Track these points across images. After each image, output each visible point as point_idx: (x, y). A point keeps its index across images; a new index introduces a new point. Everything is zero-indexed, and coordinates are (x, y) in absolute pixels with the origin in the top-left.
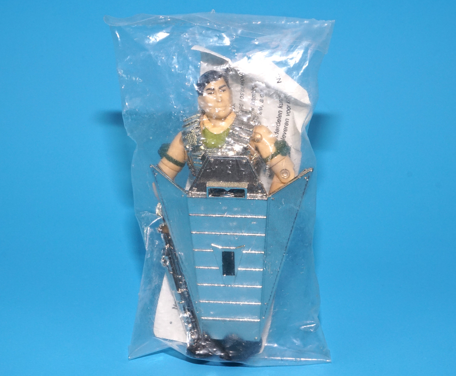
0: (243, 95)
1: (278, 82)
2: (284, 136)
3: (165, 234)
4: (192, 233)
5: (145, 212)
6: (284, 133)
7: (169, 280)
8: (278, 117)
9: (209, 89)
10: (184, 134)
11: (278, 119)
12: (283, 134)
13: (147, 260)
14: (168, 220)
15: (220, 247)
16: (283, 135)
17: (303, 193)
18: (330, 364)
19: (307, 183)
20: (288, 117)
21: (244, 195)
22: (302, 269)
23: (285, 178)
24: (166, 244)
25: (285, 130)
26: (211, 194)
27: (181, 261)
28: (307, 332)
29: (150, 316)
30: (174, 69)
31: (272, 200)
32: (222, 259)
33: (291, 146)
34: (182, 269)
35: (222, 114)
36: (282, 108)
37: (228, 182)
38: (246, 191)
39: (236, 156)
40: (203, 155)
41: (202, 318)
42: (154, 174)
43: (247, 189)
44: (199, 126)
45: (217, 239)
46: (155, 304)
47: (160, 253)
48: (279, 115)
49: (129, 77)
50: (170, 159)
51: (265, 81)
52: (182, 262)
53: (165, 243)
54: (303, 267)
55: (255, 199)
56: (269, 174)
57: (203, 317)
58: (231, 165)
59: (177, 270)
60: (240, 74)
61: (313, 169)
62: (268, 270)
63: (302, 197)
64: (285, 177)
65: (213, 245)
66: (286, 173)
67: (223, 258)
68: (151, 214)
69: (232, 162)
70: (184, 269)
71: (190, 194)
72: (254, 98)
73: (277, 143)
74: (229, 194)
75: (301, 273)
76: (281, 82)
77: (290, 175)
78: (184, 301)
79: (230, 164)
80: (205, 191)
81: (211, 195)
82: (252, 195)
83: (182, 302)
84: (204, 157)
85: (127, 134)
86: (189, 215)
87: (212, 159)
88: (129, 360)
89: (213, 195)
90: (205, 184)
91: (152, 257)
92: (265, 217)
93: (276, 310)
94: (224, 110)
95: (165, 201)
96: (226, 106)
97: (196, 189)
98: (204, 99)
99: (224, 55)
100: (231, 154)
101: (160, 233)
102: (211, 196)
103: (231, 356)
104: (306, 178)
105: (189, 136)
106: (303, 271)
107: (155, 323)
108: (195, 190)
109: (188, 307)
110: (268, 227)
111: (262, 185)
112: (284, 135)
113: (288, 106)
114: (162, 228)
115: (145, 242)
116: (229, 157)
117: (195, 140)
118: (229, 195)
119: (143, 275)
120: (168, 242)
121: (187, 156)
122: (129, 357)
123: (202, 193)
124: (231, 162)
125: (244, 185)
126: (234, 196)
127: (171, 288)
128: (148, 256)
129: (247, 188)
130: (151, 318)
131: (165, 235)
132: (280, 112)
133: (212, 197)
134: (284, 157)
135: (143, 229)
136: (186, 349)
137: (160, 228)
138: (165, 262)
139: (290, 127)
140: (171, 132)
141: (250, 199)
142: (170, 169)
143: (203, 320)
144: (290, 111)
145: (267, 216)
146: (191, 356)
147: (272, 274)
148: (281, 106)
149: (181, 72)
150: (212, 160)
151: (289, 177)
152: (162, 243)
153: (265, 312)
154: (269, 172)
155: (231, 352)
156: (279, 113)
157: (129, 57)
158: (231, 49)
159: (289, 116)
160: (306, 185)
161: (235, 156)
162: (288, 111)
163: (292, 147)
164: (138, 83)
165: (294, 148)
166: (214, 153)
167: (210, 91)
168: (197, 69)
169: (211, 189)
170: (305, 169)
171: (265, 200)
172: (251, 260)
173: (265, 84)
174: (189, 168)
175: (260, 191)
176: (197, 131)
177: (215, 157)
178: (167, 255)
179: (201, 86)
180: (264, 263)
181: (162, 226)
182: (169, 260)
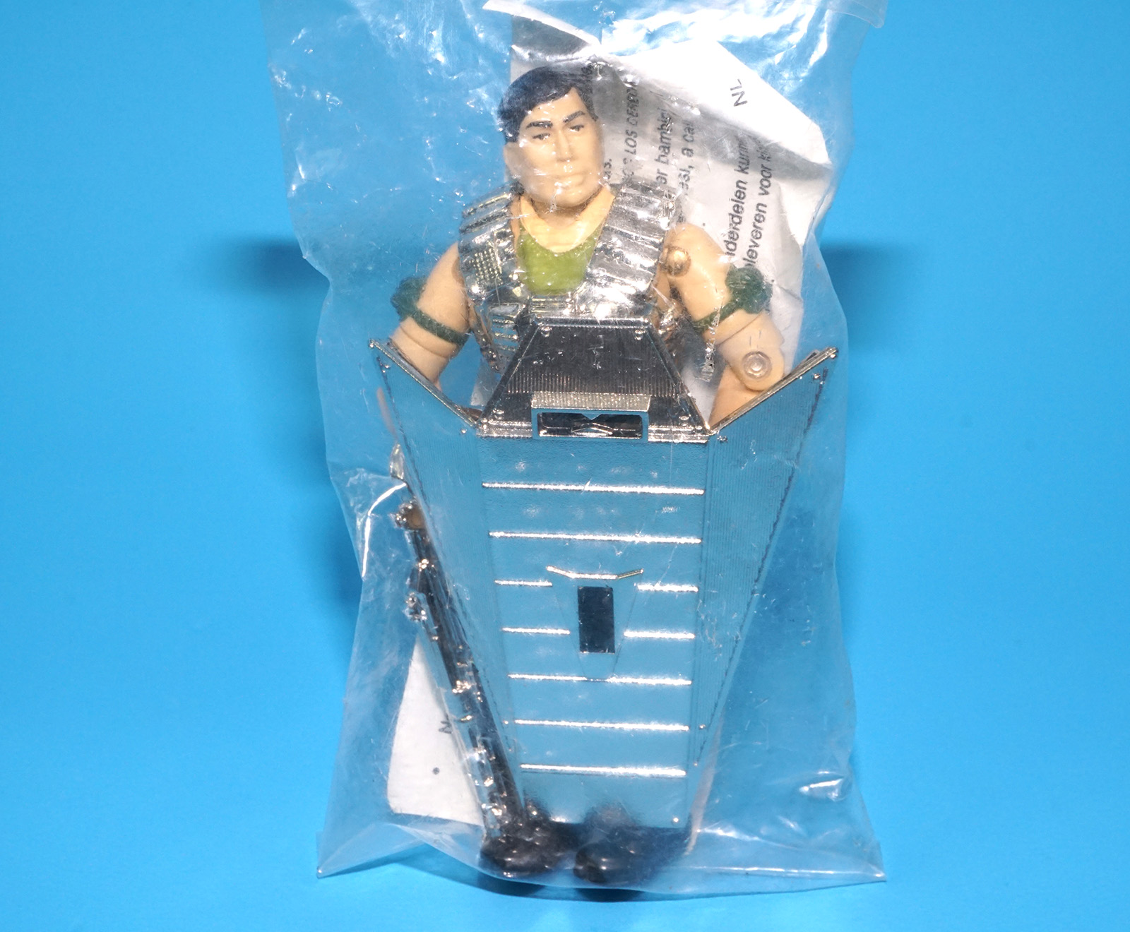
0: (634, 135)
1: (737, 104)
2: (752, 254)
3: (415, 529)
4: (492, 537)
5: (358, 469)
6: (752, 244)
7: (428, 661)
8: (735, 198)
9: (536, 124)
10: (465, 250)
11: (735, 203)
12: (750, 246)
13: (366, 609)
14: (423, 494)
15: (573, 575)
16: (749, 250)
17: (810, 420)
18: (883, 884)
19: (820, 392)
20: (764, 199)
21: (640, 430)
22: (806, 632)
23: (758, 375)
24: (420, 559)
25: (757, 233)
26: (544, 429)
27: (462, 609)
28: (818, 802)
29: (376, 763)
30: (433, 69)
31: (721, 442)
32: (577, 610)
33: (773, 281)
34: (463, 630)
35: (575, 196)
36: (747, 173)
37: (595, 392)
38: (646, 418)
39: (617, 319)
40: (521, 316)
41: (523, 766)
42: (382, 367)
43: (648, 415)
44: (508, 231)
45: (564, 553)
46: (391, 730)
47: (402, 585)
48: (738, 194)
49: (304, 90)
50: (426, 323)
51: (699, 102)
52: (465, 613)
53: (414, 557)
54: (808, 628)
55: (670, 441)
56: (712, 371)
57: (524, 764)
58: (602, 347)
59: (452, 630)
60: (626, 82)
61: (837, 352)
62: (709, 638)
63: (805, 432)
64: (756, 372)
65: (550, 569)
66: (761, 362)
67: (580, 607)
68: (376, 476)
69: (604, 337)
70: (469, 633)
71: (485, 426)
72: (666, 143)
73: (732, 276)
74: (595, 429)
75: (804, 643)
76: (743, 103)
77: (770, 369)
78: (471, 715)
79: (598, 342)
80: (529, 419)
81: (545, 431)
82: (664, 429)
83: (465, 717)
84: (523, 323)
85: (301, 255)
86: (484, 487)
87: (546, 327)
88: (319, 877)
89: (550, 432)
90: (528, 398)
91: (379, 599)
92: (701, 492)
93: (731, 745)
94: (581, 184)
95: (412, 443)
96: (584, 173)
97: (500, 413)
98: (521, 156)
99: (580, 27)
100: (601, 313)
101: (402, 528)
102: (545, 434)
103: (605, 871)
104: (816, 377)
105: (479, 257)
106: (809, 639)
107: (389, 782)
108: (498, 416)
109: (483, 735)
110: (709, 519)
111: (691, 400)
112: (753, 251)
113: (763, 166)
114: (408, 514)
115: (359, 555)
116: (594, 322)
117: (496, 272)
118: (597, 432)
119: (355, 650)
120: (423, 552)
121: (475, 314)
122: (318, 869)
123: (517, 424)
124: (601, 336)
125: (639, 403)
126: (611, 433)
127: (435, 682)
128: (366, 598)
129: (649, 412)
130: (380, 769)
131: (415, 532)
132: (740, 184)
133: (549, 435)
134: (753, 316)
135: (354, 518)
136: (479, 850)
137: (400, 514)
138: (416, 611)
139: (769, 227)
140: (428, 252)
141: (657, 442)
142: (428, 352)
143: (525, 771)
144: (769, 181)
145: (705, 490)
146: (493, 873)
147: (720, 650)
148: (744, 166)
149: (455, 77)
150: (546, 330)
151: (768, 373)
152: (408, 556)
153: (702, 748)
154: (711, 365)
155: (604, 860)
156: (738, 186)
157: (303, 30)
158: (601, 9)
159: (767, 196)
160: (817, 397)
161: (612, 319)
162: (765, 183)
163: (775, 283)
164: (330, 109)
165: (781, 288)
166: (554, 308)
167: (537, 131)
168: (500, 66)
169: (544, 414)
170: (816, 351)
171: (702, 444)
172: (661, 610)
173: (701, 110)
174: (482, 350)
175: (686, 418)
176: (503, 244)
177: (556, 321)
178: (421, 591)
179: (513, 116)
180: (697, 621)
181: (406, 509)
182: (427, 606)
